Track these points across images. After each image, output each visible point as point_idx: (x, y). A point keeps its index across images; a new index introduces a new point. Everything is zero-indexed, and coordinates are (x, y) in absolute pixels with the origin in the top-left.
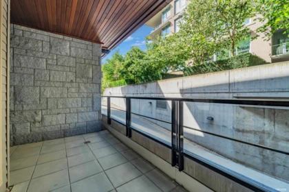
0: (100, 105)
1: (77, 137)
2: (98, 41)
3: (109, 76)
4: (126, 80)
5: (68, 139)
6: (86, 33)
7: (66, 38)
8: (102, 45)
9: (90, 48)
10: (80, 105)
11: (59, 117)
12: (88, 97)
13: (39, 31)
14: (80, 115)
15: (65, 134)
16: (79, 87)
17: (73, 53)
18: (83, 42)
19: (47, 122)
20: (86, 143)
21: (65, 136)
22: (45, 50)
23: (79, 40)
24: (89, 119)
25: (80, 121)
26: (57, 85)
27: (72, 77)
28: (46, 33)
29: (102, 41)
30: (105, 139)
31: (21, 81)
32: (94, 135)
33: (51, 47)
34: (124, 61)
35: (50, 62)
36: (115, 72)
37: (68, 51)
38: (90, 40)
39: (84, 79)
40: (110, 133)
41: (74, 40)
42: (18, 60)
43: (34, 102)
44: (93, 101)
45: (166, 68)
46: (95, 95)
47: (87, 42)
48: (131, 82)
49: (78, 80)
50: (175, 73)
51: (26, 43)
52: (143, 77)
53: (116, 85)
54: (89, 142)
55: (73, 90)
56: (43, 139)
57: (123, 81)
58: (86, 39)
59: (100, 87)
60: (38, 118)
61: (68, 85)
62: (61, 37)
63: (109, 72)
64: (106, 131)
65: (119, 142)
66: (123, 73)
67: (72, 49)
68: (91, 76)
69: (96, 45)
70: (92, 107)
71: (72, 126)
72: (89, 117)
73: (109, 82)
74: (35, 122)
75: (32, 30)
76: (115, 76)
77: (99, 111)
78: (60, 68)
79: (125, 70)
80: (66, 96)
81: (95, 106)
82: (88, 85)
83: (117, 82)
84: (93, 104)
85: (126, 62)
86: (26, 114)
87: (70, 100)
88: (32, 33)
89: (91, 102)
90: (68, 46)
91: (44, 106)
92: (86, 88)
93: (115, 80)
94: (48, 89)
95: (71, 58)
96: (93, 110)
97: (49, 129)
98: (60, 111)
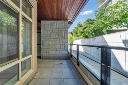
0: (68, 48)
1: (59, 60)
2: (67, 20)
3: (75, 35)
4: (84, 36)
5: (56, 60)
6: (61, 17)
7: (56, 21)
8: (69, 21)
9: (64, 23)
10: (60, 47)
11: (53, 51)
12: (63, 44)
13: (48, 21)
14: (60, 51)
15: (55, 58)
16: (60, 40)
17: (58, 27)
18: (61, 21)
19: (50, 53)
20: (61, 63)
21: (55, 59)
22: (49, 27)
23: (60, 21)
24: (63, 54)
25: (60, 54)
26: (53, 39)
27: (57, 36)
28: (49, 21)
29: (68, 19)
30: (68, 64)
31: (44, 39)
32: (65, 61)
33: (51, 26)
34: (83, 27)
35: (51, 31)
36: (78, 33)
37: (56, 26)
38: (63, 20)
39: (61, 37)
40: (71, 61)
41: (58, 21)
42: (43, 32)
43: (47, 45)
44: (65, 46)
45: (110, 26)
46: (66, 44)
47: (63, 21)
48: (86, 37)
49: (59, 37)
50: (119, 29)
51: (45, 26)
52: (93, 34)
53: (79, 39)
54: (62, 63)
55: (58, 41)
56: (49, 59)
57: (82, 36)
58: (62, 20)
59: (67, 40)
60: (48, 51)
61: (56, 39)
62: (54, 21)
63: (76, 33)
64: (70, 60)
65: (74, 67)
66: (82, 33)
67: (57, 25)
68: (64, 35)
69: (66, 21)
70: (64, 49)
71: (57, 56)
72: (63, 53)
73: (76, 38)
74: (47, 52)
75: (46, 21)
76: (78, 35)
77: (67, 51)
78: (53, 33)
79: (83, 31)
80: (55, 44)
81: (66, 48)
82: (63, 39)
83: (79, 37)
84: (65, 47)
85: (84, 27)
86: (45, 49)
87: (57, 45)
88: (46, 22)
89: (64, 47)
90: (56, 24)
91: (49, 47)
92: (62, 40)
93: (78, 36)
94: (50, 41)
95: (57, 29)
96: (65, 50)
97: (50, 55)
98: (54, 49)
